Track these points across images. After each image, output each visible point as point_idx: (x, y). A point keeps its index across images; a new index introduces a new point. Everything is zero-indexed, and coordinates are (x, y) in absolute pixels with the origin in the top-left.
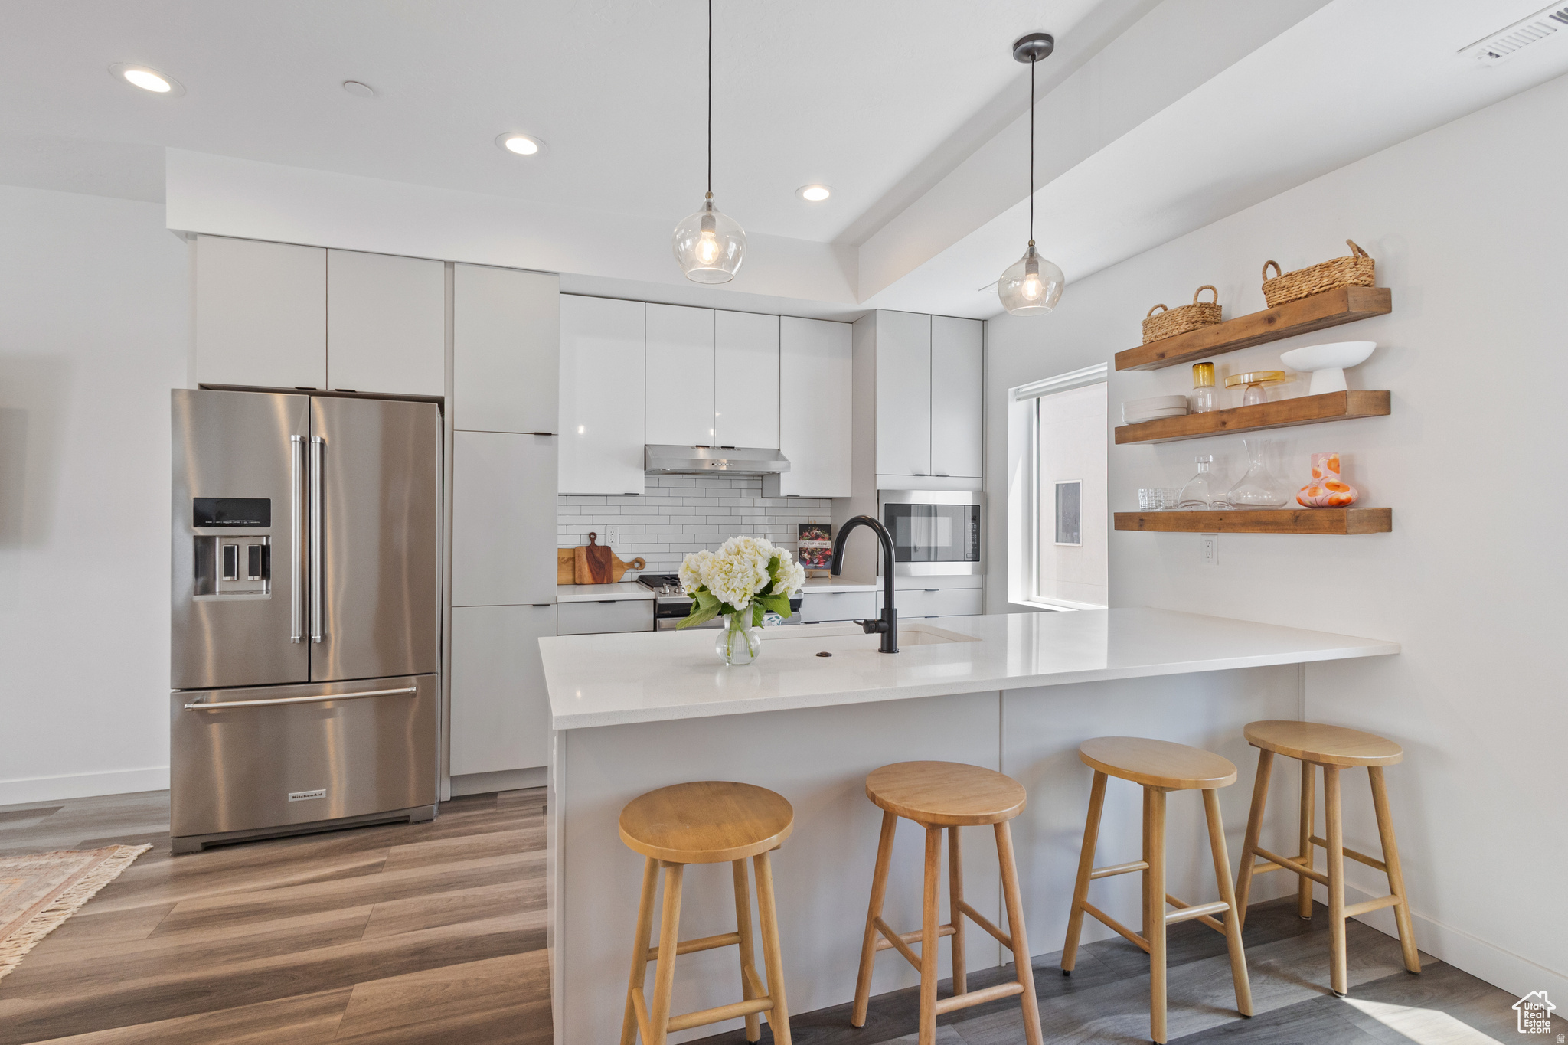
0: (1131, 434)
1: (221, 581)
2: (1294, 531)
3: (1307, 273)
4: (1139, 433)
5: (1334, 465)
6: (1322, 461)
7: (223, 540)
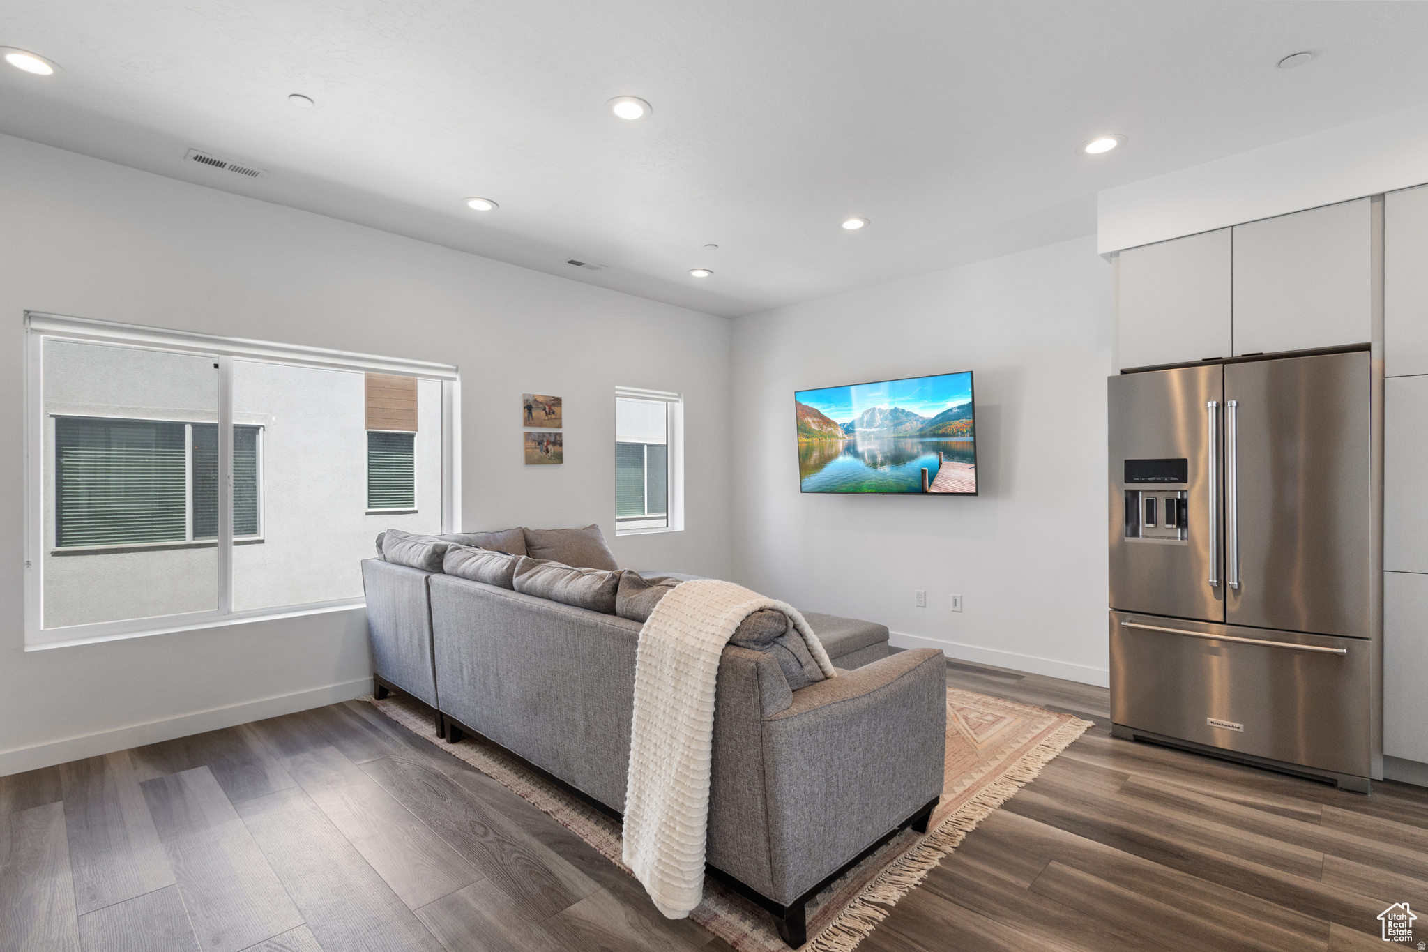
1: (1143, 526)
7: (1144, 493)
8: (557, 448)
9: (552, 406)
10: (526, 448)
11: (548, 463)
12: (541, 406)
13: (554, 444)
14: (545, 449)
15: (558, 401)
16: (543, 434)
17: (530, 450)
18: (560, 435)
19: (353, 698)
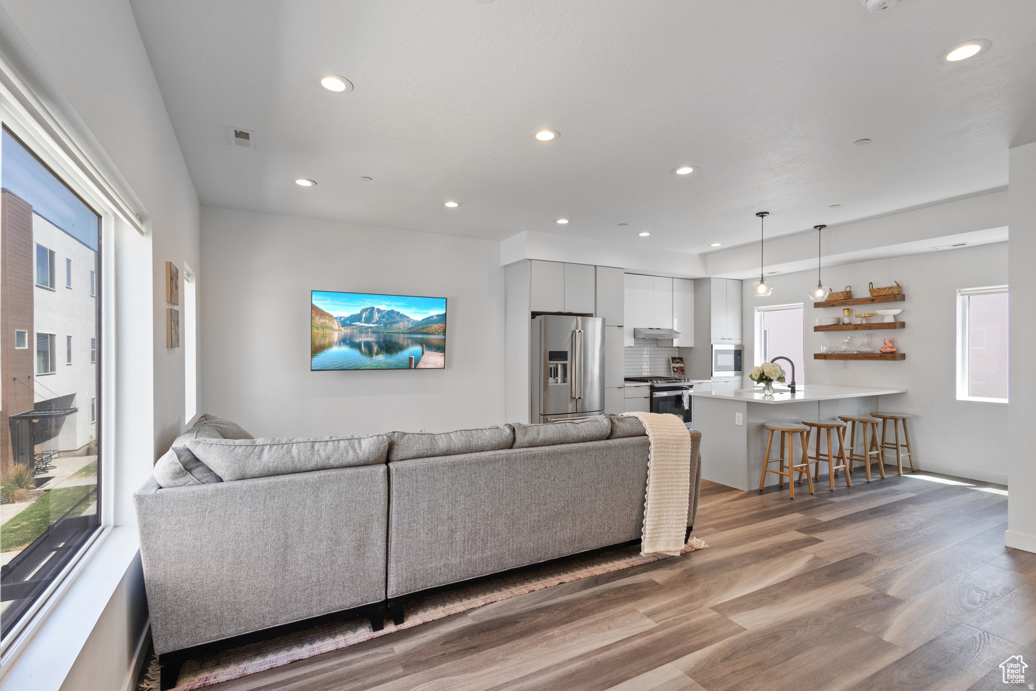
0: (820, 329)
2: (880, 360)
3: (884, 289)
4: (824, 329)
5: (890, 342)
6: (887, 341)
9: (177, 280)
12: (175, 278)
15: (178, 274)
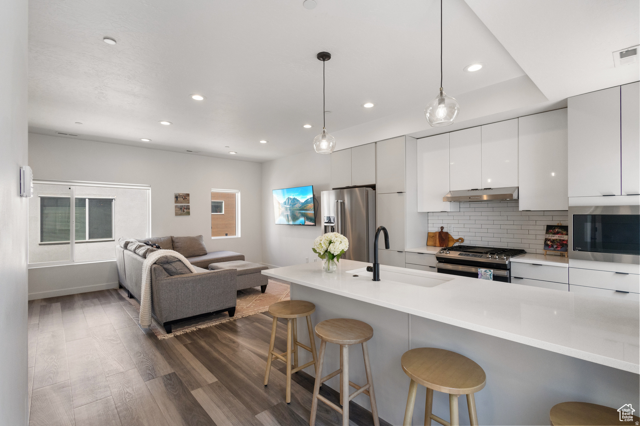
8: (188, 210)
9: (186, 197)
10: (176, 210)
11: (184, 215)
12: (181, 196)
13: (187, 209)
14: (183, 210)
15: (188, 195)
16: (182, 206)
17: (177, 211)
18: (189, 206)
19: (113, 288)
